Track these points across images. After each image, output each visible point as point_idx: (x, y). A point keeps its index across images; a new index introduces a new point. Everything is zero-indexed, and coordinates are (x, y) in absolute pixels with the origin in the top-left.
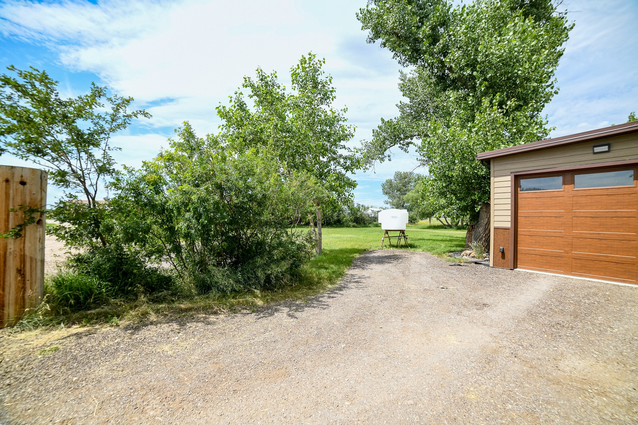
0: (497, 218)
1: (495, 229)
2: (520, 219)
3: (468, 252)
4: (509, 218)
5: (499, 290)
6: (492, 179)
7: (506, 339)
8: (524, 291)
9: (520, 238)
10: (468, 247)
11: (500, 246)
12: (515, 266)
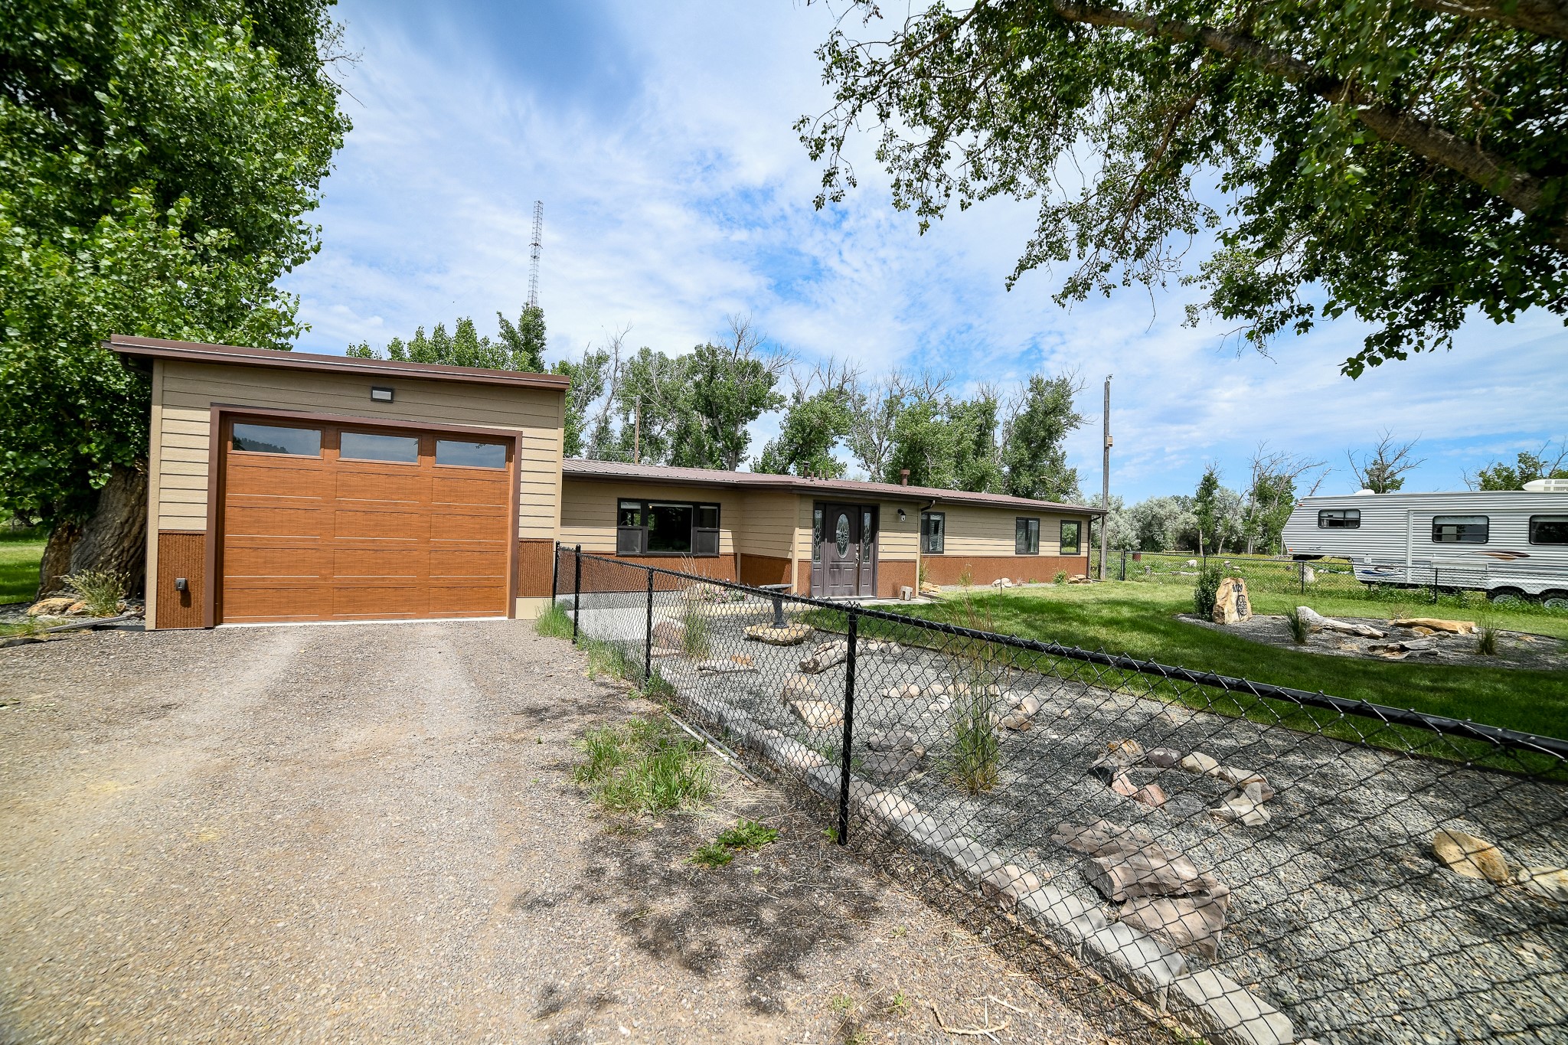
0: (165, 509)
1: (163, 534)
2: (229, 512)
3: (57, 602)
4: (203, 510)
5: (191, 672)
6: (156, 410)
7: (240, 745)
8: (250, 664)
9: (229, 555)
10: (59, 587)
11: (176, 575)
12: (218, 619)
